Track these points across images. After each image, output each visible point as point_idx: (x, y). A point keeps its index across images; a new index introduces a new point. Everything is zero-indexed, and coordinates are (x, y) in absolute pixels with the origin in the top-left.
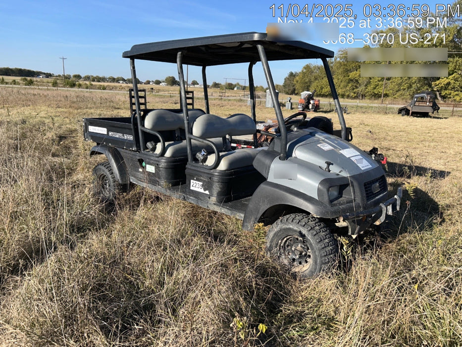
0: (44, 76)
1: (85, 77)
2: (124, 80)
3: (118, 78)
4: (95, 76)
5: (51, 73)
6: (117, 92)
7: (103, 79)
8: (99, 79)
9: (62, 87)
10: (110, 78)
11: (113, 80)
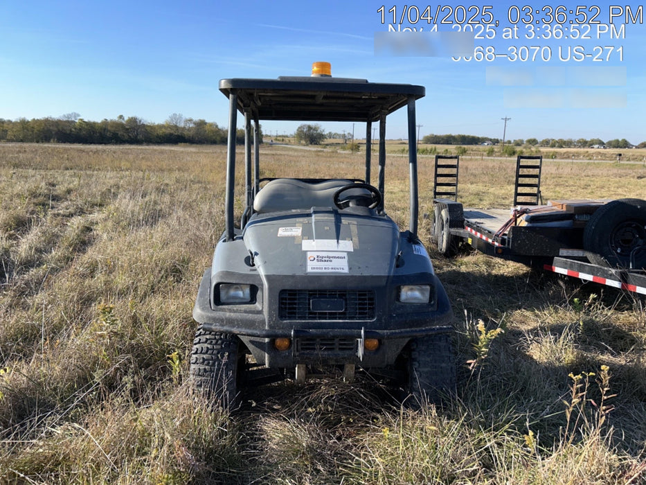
0: (490, 142)
1: (543, 141)
2: (601, 143)
3: (592, 141)
4: (557, 140)
5: (499, 139)
6: (581, 161)
7: (569, 144)
8: (562, 144)
9: (498, 156)
10: (579, 142)
11: (584, 143)
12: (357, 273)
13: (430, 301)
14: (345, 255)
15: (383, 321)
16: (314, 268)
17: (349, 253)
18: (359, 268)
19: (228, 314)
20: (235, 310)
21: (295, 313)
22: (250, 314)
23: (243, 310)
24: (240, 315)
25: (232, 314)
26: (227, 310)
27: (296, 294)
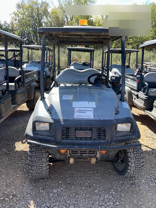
12: (97, 119)
13: (131, 130)
14: (92, 109)
15: (109, 141)
16: (78, 116)
17: (94, 108)
18: (99, 116)
19: (39, 136)
20: (42, 134)
21: (69, 137)
22: (49, 137)
23: (45, 134)
24: (44, 137)
25: (41, 136)
26: (39, 134)
27: (69, 129)
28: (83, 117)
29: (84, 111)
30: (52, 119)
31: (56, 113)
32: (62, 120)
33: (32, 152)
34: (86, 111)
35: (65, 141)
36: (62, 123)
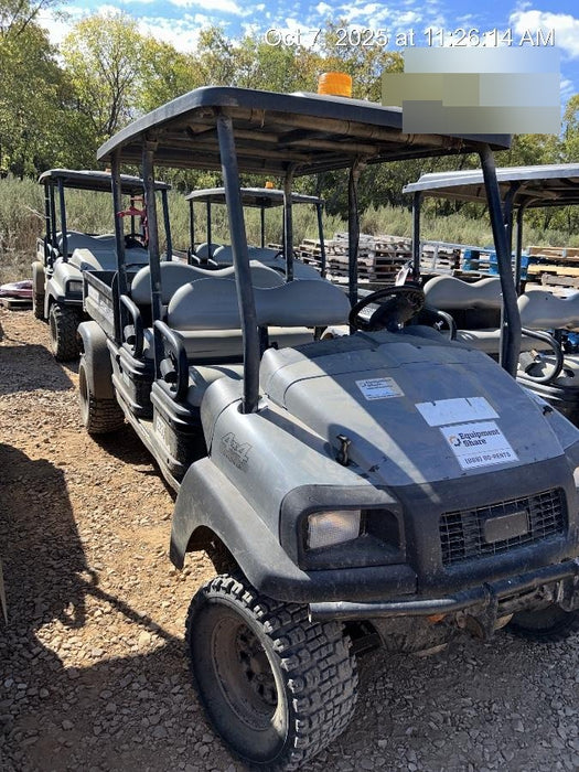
14: (495, 425)
18: (527, 448)
19: (338, 574)
20: (350, 562)
21: (463, 551)
22: (382, 568)
23: (364, 561)
24: (363, 574)
25: (347, 573)
26: (332, 566)
27: (459, 516)
28: (489, 462)
29: (477, 439)
30: (378, 487)
31: (385, 458)
32: (427, 489)
33: (297, 655)
34: (482, 438)
35: (453, 570)
36: (435, 498)
